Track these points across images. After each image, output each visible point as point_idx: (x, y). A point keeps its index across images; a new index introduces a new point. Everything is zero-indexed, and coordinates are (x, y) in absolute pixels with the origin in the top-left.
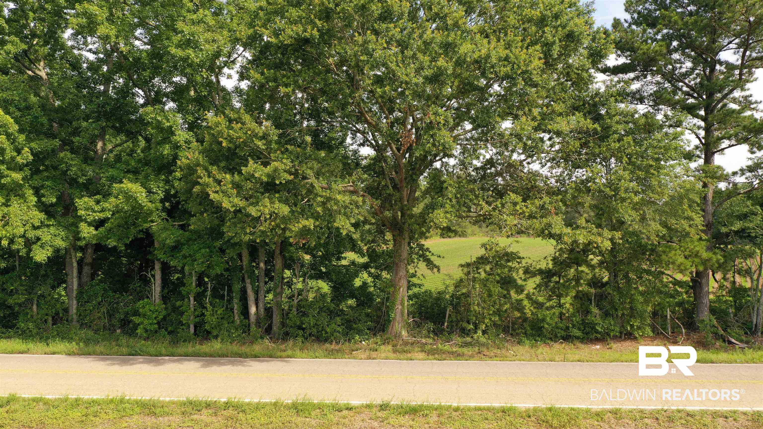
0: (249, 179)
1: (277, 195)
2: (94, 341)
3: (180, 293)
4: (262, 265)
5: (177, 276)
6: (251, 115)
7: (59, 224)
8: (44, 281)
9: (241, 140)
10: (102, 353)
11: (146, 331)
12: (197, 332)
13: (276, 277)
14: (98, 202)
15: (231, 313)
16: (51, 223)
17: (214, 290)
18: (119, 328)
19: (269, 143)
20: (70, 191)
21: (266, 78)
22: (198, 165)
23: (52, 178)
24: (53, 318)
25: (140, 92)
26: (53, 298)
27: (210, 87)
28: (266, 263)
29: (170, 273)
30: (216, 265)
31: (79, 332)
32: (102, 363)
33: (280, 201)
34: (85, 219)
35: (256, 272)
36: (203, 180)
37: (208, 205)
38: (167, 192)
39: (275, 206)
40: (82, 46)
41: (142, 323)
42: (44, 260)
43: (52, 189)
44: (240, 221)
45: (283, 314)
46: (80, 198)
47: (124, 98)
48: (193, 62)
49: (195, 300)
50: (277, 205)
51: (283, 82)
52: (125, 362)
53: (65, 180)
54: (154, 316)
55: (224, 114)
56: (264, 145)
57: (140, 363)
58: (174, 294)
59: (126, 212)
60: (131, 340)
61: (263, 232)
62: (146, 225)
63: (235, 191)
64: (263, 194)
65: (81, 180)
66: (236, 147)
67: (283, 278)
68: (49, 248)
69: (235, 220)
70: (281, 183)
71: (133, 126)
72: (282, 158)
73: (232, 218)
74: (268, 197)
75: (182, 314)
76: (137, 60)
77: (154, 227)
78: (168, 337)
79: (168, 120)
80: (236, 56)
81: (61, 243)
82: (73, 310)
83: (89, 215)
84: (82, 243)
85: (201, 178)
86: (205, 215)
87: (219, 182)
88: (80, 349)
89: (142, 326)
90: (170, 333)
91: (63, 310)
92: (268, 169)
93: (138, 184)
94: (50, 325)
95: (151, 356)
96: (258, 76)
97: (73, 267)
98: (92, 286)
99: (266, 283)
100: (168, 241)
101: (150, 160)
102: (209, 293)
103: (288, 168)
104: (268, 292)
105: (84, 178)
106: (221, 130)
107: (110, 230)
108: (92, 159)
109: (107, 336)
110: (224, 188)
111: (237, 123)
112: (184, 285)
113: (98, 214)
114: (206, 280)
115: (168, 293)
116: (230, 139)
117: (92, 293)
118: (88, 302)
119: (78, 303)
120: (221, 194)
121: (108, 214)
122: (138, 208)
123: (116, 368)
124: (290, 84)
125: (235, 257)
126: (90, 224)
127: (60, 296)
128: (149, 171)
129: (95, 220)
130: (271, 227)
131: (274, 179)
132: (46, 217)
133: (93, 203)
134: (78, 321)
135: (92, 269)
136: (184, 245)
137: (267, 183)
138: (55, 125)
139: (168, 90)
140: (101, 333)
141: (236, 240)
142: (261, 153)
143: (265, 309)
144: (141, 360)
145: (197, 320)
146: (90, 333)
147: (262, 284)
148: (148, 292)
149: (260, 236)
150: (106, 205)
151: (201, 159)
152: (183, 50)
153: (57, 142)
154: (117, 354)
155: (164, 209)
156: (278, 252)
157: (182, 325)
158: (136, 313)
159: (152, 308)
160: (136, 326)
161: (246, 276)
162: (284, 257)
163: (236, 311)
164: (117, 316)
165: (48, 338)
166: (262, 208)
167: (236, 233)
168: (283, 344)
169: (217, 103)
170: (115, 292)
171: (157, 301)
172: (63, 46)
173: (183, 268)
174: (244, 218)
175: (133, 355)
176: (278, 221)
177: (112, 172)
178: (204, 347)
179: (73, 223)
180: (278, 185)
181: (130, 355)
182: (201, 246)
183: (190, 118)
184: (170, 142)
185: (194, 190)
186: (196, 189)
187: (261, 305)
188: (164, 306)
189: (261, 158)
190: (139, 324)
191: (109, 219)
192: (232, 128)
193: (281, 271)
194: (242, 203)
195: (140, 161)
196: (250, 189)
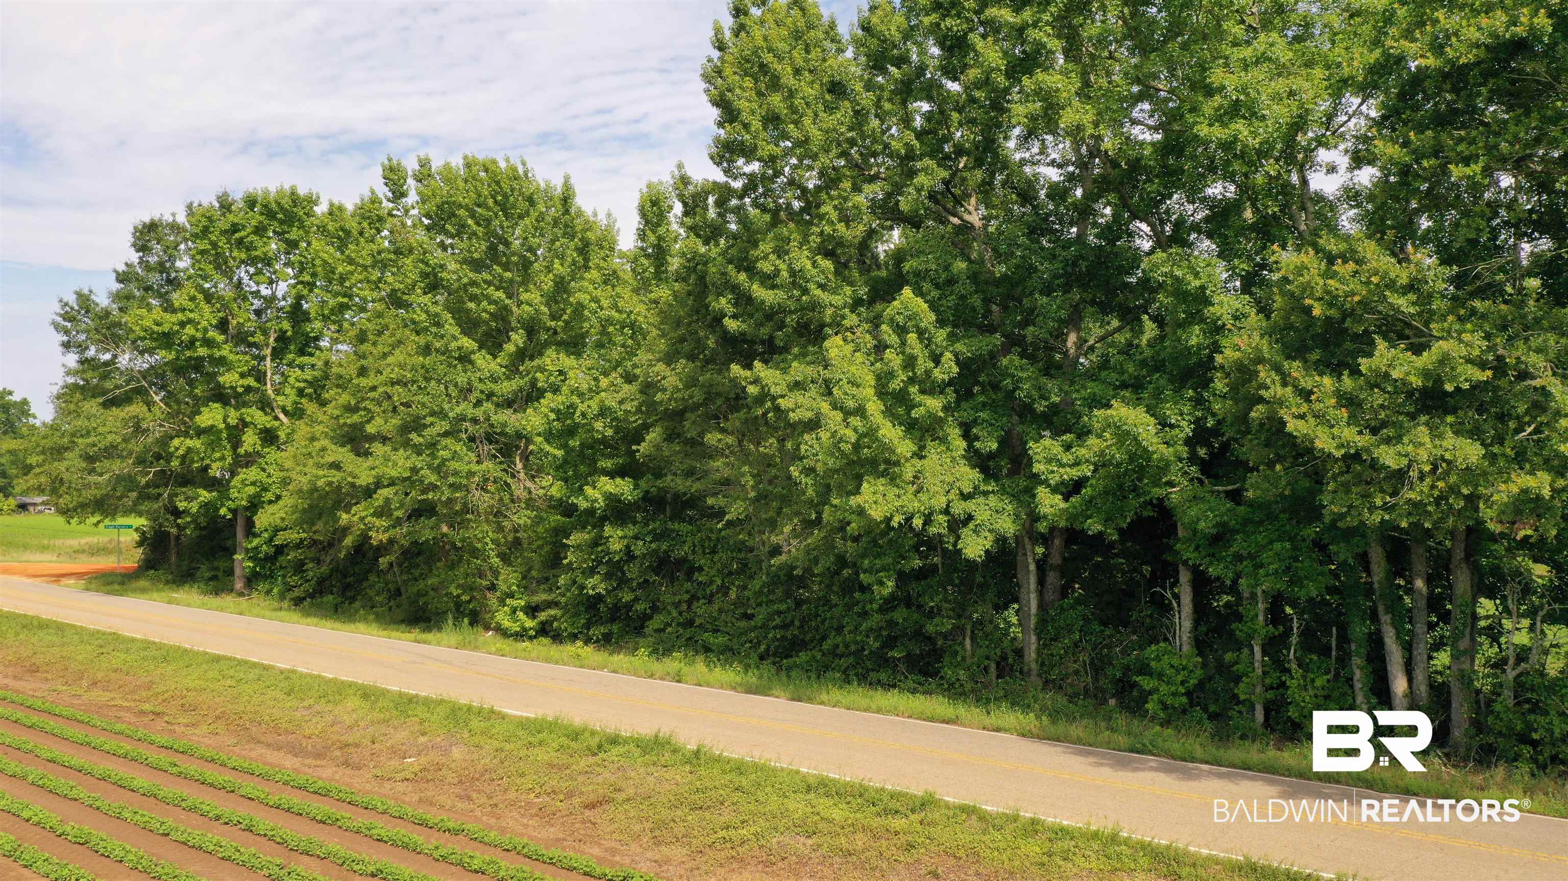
0: (1377, 386)
1: (1450, 419)
2: (1066, 715)
3: (1231, 634)
4: (1419, 584)
5: (1226, 598)
6: (1380, 241)
7: (1003, 491)
8: (983, 595)
9: (1357, 298)
10: (1079, 741)
11: (1165, 707)
12: (1271, 722)
13: (1457, 615)
14: (1068, 447)
15: (1346, 688)
16: (990, 489)
17: (1305, 633)
18: (1113, 696)
19: (1425, 299)
20: (1019, 429)
21: (1414, 152)
22: (1260, 360)
23: (991, 405)
24: (998, 664)
25: (1144, 227)
26: (997, 627)
27: (1285, 194)
28: (1429, 580)
29: (1210, 592)
30: (1306, 578)
31: (1041, 696)
32: (1081, 759)
33: (1457, 433)
34: (1047, 480)
35: (1407, 600)
36: (1271, 391)
37: (1284, 446)
38: (1198, 423)
39: (1445, 444)
40: (1038, 157)
41: (1156, 690)
42: (980, 557)
43: (991, 425)
44: (1359, 480)
45: (1478, 702)
46: (1037, 441)
47: (1112, 242)
48: (1245, 146)
49: (1264, 653)
50: (1450, 440)
51: (1458, 154)
52: (1122, 764)
53: (1013, 409)
54: (1180, 678)
55: (1315, 245)
56: (1413, 304)
57: (1152, 769)
58: (1220, 636)
59: (1119, 465)
60: (1136, 722)
61: (1415, 505)
62: (1158, 492)
63: (1344, 413)
64: (1413, 417)
65: (1040, 407)
66: (1345, 315)
67: (1475, 617)
68: (987, 534)
69: (1347, 477)
70: (1458, 389)
71: (1131, 296)
72: (1460, 333)
73: (1342, 473)
74: (1427, 424)
75: (1237, 679)
76: (1136, 165)
77: (1175, 495)
78: (1208, 725)
79: (1196, 275)
80: (1345, 118)
81: (1008, 526)
82: (1031, 654)
83: (1053, 472)
84: (1042, 527)
85: (1267, 388)
86: (1278, 467)
87: (1306, 395)
88: (1041, 727)
89: (1155, 697)
90: (1212, 717)
91: (1013, 651)
92: (1426, 359)
93: (1141, 409)
94: (994, 678)
95: (1173, 758)
96: (1393, 151)
97: (1028, 572)
98: (1063, 610)
99: (1431, 626)
100: (1202, 525)
101: (1164, 360)
102: (1294, 639)
103: (1476, 352)
104: (1437, 646)
105: (1044, 403)
106: (1309, 282)
107: (1090, 501)
108: (1059, 367)
109: (1091, 708)
110: (1317, 406)
111: (1345, 262)
112: (1239, 618)
113: (1068, 469)
114: (1289, 610)
115: (1206, 634)
116: (1331, 300)
117: (1062, 623)
118: (1055, 640)
119: (1039, 639)
120: (1312, 421)
121: (1086, 470)
122: (1141, 457)
123: (1106, 771)
124: (1477, 156)
125: (1351, 561)
126: (1055, 490)
127: (1009, 625)
128: (1162, 382)
129: (1063, 483)
130: (1436, 493)
131: (1439, 381)
132: (982, 476)
133: (1060, 449)
134: (1040, 675)
135: (1062, 577)
136: (1237, 532)
137: (1424, 391)
138: (994, 308)
139: (1199, 216)
140: (1080, 702)
141: (1351, 521)
142: (1408, 325)
143: (1432, 686)
144: (1153, 764)
145: (1270, 695)
146: (1062, 700)
147: (1421, 628)
148: (1167, 628)
149: (1410, 514)
150: (1082, 452)
151: (1265, 348)
152: (1224, 125)
153: (997, 339)
154: (1108, 745)
155: (1193, 459)
156: (1459, 554)
157: (1239, 703)
158: (1144, 669)
159: (1175, 662)
160: (1145, 696)
161: (1381, 608)
162: (1476, 569)
163: (1358, 685)
164: (1109, 671)
165: (988, 701)
166: (1410, 448)
167: (1350, 507)
168: (1476, 772)
169: (1303, 227)
170: (1105, 624)
171: (1186, 648)
172: (1005, 165)
173: (1235, 582)
174: (1368, 474)
175: (1138, 752)
176: (1453, 479)
177: (1092, 388)
178: (1286, 754)
179: (1026, 487)
180: (1451, 395)
181: (1132, 751)
182: (1274, 537)
183: (1244, 266)
184: (1203, 320)
185: (1253, 414)
186: (1258, 412)
187: (1420, 676)
188: (1200, 660)
189: (1408, 338)
190: (1150, 693)
191: (1086, 479)
192: (1334, 275)
193: (1469, 599)
194: (1363, 440)
195: (1143, 363)
196: (1382, 406)
